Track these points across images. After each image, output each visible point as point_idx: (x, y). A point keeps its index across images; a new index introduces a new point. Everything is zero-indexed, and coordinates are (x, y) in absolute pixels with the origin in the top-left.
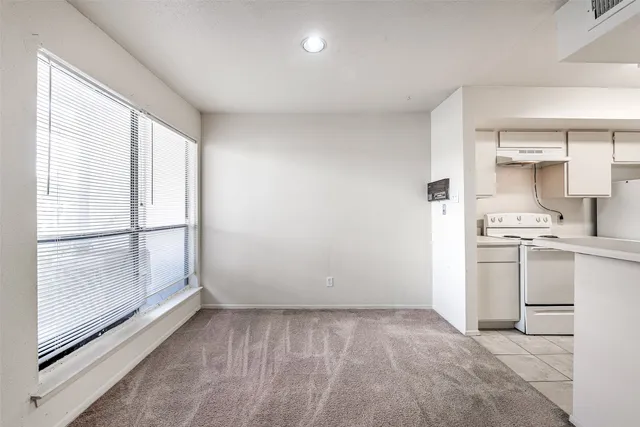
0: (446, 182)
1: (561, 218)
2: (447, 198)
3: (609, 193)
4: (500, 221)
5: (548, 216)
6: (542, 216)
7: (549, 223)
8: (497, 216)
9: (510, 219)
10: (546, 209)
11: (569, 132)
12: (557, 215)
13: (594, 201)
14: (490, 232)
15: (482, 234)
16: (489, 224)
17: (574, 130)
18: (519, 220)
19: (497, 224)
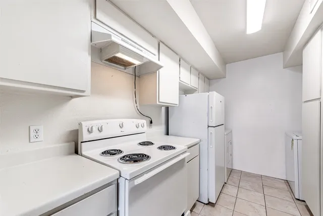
4: (100, 130)
5: (145, 122)
6: (140, 122)
7: (146, 129)
8: (95, 124)
10: (142, 115)
12: (149, 121)
13: (167, 109)
14: (85, 149)
15: (76, 152)
16: (86, 136)
17: (162, 42)
18: (121, 126)
19: (96, 135)
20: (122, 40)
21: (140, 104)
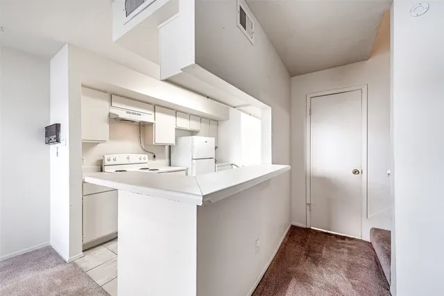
0: (57, 126)
1: (155, 157)
2: (58, 141)
3: (174, 143)
4: (115, 160)
5: (146, 156)
6: (143, 156)
7: (147, 160)
8: (112, 157)
9: (121, 159)
10: (146, 151)
11: (156, 106)
12: (152, 155)
13: (170, 146)
14: (106, 169)
15: (102, 171)
16: (107, 162)
17: (158, 105)
18: (128, 159)
19: (112, 162)
20: (127, 112)
21: (144, 145)
